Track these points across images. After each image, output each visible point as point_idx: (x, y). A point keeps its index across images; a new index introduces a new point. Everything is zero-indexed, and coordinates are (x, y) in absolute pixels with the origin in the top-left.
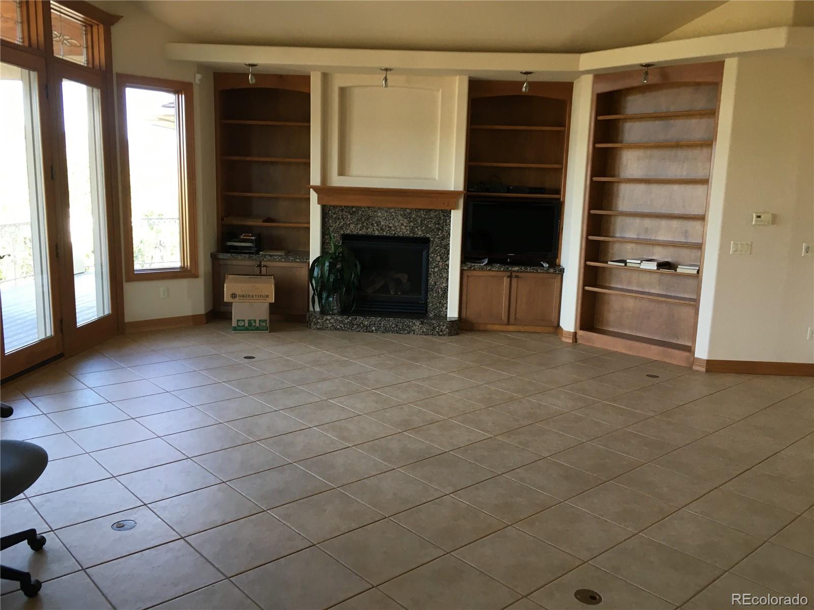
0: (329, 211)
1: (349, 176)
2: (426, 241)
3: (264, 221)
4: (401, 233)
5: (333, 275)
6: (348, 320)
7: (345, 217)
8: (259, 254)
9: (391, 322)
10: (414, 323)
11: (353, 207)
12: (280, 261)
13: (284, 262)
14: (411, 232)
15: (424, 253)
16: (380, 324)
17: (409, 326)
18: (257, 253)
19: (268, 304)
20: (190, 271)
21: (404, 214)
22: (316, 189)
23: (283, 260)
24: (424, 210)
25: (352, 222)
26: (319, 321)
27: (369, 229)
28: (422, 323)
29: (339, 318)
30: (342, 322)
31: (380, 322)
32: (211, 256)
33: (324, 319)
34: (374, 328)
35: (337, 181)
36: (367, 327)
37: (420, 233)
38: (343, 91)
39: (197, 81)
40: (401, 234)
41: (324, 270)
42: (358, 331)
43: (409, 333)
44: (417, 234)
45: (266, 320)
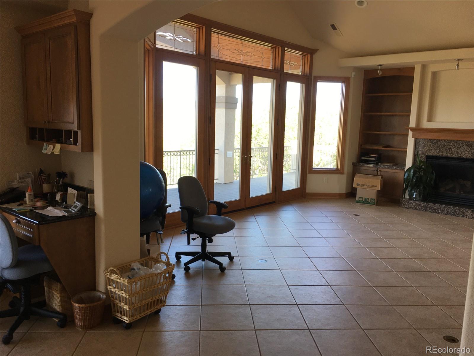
0: (419, 142)
1: (434, 122)
4: (465, 156)
5: (415, 178)
6: (424, 205)
7: (429, 145)
8: (378, 164)
9: (452, 208)
10: (467, 211)
11: (435, 140)
12: (388, 168)
13: (390, 169)
16: (444, 209)
17: (463, 213)
19: (376, 190)
20: (340, 171)
21: (468, 144)
22: (412, 129)
25: (433, 148)
26: (406, 203)
27: (444, 153)
29: (418, 203)
30: (420, 205)
32: (353, 164)
33: (409, 202)
34: (440, 211)
35: (426, 124)
36: (435, 210)
38: (434, 74)
39: (353, 76)
41: (410, 174)
42: (429, 212)
43: (463, 217)
45: (374, 199)
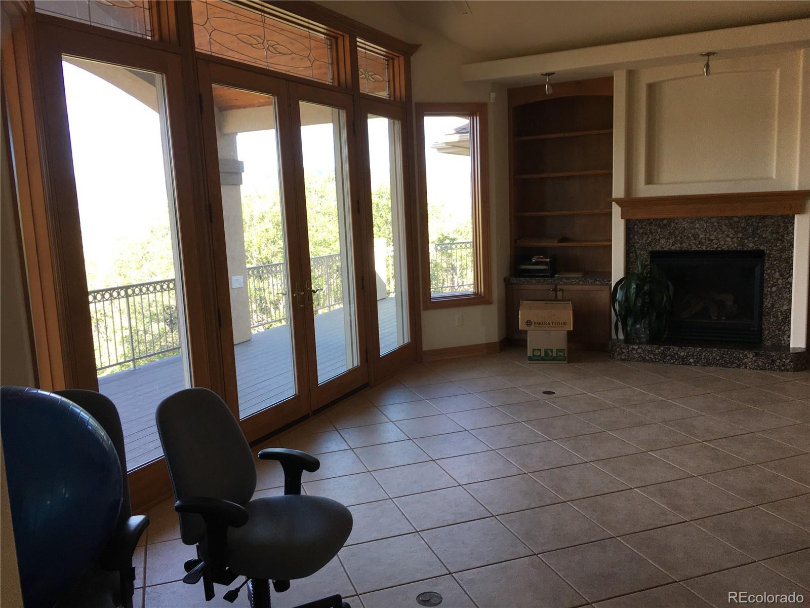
0: (634, 225)
1: (656, 184)
2: (759, 255)
3: (560, 241)
4: (726, 246)
5: (640, 299)
6: (660, 350)
7: (653, 231)
8: (554, 277)
9: (715, 353)
10: (746, 356)
11: (663, 219)
12: (578, 284)
13: (582, 285)
14: (739, 245)
15: (758, 269)
16: (700, 355)
17: (738, 359)
18: (552, 276)
19: (566, 332)
20: (484, 297)
21: (731, 223)
22: (619, 202)
23: (581, 283)
24: (756, 217)
25: (661, 236)
26: (624, 351)
27: (684, 244)
28: (757, 355)
29: (647, 347)
30: (651, 352)
31: (700, 353)
32: (505, 281)
33: (630, 349)
34: (692, 360)
35: (644, 191)
36: (683, 358)
37: (751, 245)
38: (652, 88)
39: (492, 101)
40: (725, 248)
41: (630, 292)
42: (672, 363)
43: (739, 366)
44: (748, 246)
45: (564, 350)
